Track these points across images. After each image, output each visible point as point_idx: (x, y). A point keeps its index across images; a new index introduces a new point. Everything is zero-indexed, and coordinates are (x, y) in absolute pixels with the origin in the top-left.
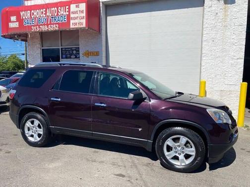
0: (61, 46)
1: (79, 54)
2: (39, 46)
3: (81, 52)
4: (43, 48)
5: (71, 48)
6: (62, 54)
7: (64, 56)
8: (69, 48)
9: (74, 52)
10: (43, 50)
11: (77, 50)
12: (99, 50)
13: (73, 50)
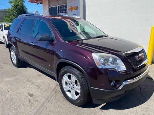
0: (58, 5)
1: (67, 9)
2: (47, 6)
3: (68, 8)
4: (50, 7)
5: (63, 6)
6: (59, 10)
7: (60, 12)
8: (62, 6)
9: (65, 8)
10: (50, 8)
11: (66, 6)
12: (77, 5)
13: (64, 7)
